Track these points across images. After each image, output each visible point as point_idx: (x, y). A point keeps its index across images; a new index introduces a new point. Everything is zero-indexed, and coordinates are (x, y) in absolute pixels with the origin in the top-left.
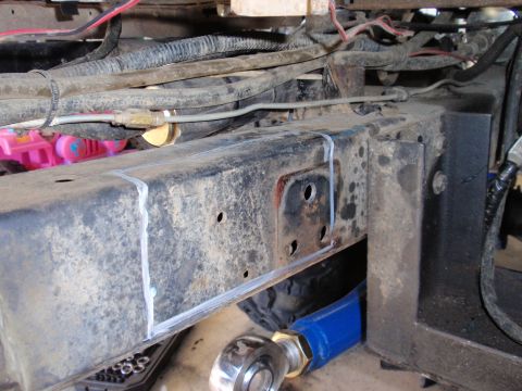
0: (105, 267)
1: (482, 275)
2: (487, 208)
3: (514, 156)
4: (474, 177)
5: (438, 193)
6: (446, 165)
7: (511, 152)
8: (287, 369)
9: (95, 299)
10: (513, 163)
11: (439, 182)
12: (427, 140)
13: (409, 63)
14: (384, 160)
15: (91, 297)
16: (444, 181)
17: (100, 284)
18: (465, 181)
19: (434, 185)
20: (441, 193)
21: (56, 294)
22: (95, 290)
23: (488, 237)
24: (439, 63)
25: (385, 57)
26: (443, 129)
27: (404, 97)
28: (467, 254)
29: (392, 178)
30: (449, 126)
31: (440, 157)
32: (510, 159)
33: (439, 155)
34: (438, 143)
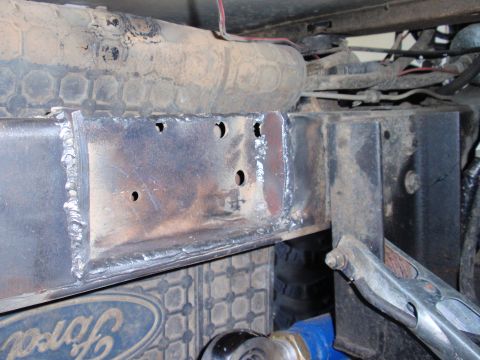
1: (461, 274)
2: (462, 207)
4: (446, 175)
5: (412, 192)
6: (419, 165)
11: (412, 182)
12: (395, 137)
13: (397, 81)
16: (416, 179)
18: (439, 180)
19: (407, 183)
20: (416, 192)
23: (467, 238)
24: (426, 80)
25: (375, 77)
26: (413, 129)
28: (445, 255)
30: (418, 126)
31: (412, 156)
32: (477, 155)
33: (409, 154)
34: (407, 141)
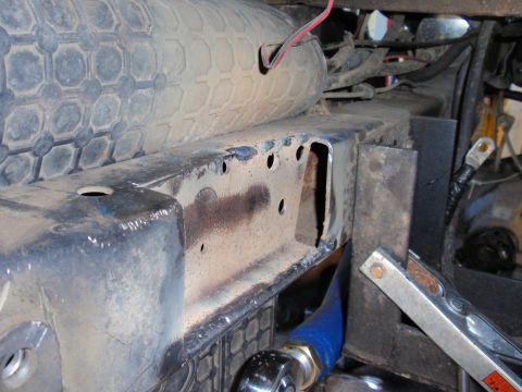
0: (151, 292)
2: (446, 209)
3: (471, 159)
7: (468, 155)
8: (301, 381)
9: (141, 328)
10: (471, 167)
14: (376, 166)
15: (137, 326)
17: (146, 311)
21: (107, 327)
22: (140, 317)
27: (371, 95)
29: (383, 183)
30: (416, 130)
32: (468, 162)
